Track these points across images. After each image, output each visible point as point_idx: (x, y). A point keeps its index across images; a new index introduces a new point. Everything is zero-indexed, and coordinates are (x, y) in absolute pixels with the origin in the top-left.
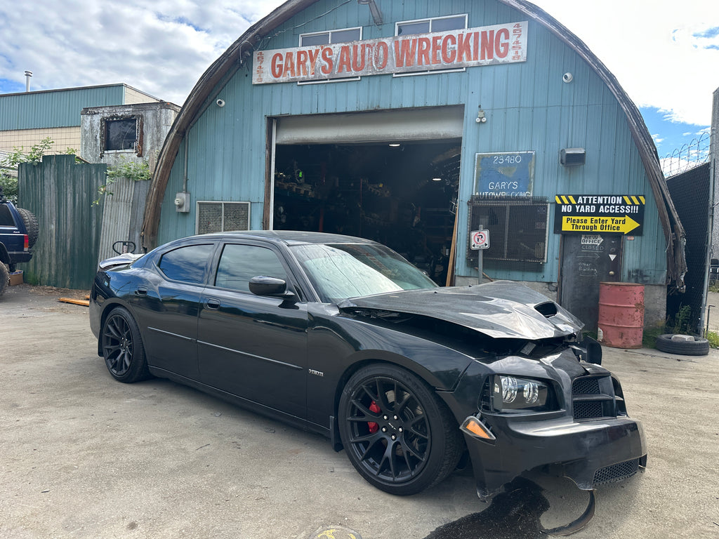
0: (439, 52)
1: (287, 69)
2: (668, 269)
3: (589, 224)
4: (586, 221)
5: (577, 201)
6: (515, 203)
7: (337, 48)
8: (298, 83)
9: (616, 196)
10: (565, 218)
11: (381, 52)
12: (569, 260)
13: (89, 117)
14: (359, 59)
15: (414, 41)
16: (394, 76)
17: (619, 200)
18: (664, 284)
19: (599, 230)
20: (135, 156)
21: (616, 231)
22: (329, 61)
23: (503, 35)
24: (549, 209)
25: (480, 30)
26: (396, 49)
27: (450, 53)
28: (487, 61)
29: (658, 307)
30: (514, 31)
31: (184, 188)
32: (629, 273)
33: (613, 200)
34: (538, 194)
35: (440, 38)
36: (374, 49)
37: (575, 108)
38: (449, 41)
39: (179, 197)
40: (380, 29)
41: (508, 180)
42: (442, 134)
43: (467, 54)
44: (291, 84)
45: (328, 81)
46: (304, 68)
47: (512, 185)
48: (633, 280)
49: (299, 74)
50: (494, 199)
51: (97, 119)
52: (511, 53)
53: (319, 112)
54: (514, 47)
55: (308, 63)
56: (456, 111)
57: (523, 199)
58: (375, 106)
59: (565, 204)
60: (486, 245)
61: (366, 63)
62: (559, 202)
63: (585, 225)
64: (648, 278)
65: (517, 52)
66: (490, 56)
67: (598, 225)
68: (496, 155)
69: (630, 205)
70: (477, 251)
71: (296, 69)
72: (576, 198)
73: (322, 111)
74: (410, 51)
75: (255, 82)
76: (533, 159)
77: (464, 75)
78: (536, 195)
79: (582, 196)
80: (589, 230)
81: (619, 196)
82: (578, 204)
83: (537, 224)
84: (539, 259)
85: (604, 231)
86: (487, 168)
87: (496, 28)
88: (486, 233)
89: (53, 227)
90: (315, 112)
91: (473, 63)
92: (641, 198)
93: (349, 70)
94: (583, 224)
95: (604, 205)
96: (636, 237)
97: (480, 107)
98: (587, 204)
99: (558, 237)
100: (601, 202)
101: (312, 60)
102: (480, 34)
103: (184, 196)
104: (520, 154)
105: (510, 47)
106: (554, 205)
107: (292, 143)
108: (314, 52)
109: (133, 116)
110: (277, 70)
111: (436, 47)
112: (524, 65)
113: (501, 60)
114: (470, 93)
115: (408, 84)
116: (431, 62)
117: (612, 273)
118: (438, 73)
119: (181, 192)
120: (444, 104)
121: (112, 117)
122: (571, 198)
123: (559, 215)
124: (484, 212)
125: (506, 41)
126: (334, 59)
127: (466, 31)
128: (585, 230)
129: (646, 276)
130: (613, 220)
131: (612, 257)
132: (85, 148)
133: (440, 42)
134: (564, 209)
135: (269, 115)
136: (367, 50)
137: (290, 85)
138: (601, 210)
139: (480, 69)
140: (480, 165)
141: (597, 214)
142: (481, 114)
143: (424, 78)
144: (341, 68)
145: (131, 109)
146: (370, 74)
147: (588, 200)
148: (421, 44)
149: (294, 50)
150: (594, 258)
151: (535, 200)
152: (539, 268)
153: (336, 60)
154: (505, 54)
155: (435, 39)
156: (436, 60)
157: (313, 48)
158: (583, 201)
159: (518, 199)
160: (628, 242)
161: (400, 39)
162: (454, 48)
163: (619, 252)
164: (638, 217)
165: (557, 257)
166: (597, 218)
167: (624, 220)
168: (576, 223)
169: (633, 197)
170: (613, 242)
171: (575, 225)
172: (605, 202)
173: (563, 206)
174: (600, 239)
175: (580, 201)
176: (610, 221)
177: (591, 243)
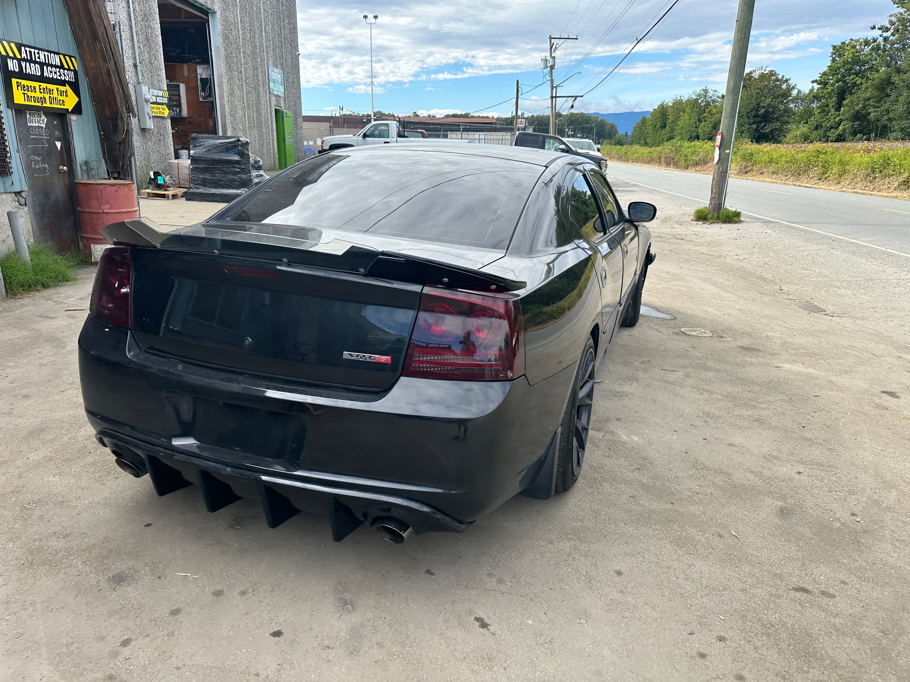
3: (38, 95)
4: (35, 88)
5: (20, 54)
9: (55, 53)
10: (14, 81)
17: (58, 60)
19: (48, 105)
21: (62, 107)
32: (81, 166)
33: (53, 59)
48: (85, 176)
59: (10, 58)
62: (3, 52)
63: (36, 95)
64: (94, 172)
67: (47, 96)
72: (19, 46)
79: (25, 46)
80: (40, 104)
81: (57, 54)
82: (23, 60)
85: (50, 105)
92: (73, 59)
94: (33, 94)
95: (47, 65)
96: (78, 116)
98: (31, 61)
99: (12, 115)
100: (44, 61)
117: (64, 168)
122: (13, 45)
123: (6, 74)
128: (37, 104)
129: (92, 169)
130: (58, 90)
131: (59, 145)
134: (10, 65)
138: (46, 72)
141: (42, 79)
147: (30, 52)
150: (44, 148)
158: (27, 55)
160: (73, 123)
163: (64, 137)
164: (75, 87)
165: (16, 148)
166: (44, 85)
167: (66, 92)
168: (26, 92)
169: (67, 58)
170: (55, 123)
171: (26, 95)
172: (47, 62)
173: (8, 60)
174: (43, 117)
175: (24, 55)
176: (55, 91)
177: (37, 125)
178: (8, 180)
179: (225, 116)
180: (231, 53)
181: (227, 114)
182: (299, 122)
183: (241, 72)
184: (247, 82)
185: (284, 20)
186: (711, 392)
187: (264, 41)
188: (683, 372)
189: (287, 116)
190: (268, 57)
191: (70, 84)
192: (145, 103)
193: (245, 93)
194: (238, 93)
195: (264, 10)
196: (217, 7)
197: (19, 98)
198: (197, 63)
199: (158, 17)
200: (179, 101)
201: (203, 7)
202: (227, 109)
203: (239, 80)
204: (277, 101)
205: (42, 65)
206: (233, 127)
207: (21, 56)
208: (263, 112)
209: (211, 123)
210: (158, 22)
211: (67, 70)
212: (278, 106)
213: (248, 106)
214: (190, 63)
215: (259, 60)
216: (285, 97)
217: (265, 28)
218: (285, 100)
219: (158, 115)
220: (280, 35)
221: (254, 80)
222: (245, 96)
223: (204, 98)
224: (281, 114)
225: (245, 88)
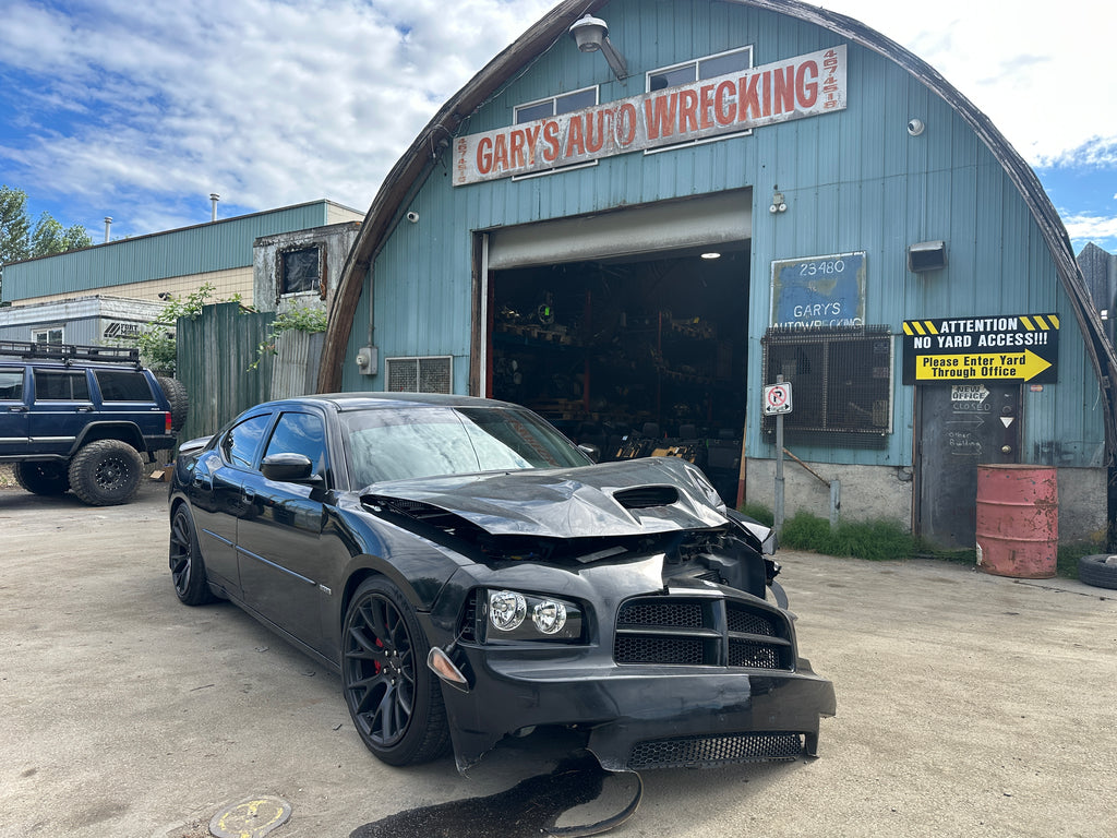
0: (712, 109)
1: (497, 159)
2: (1107, 440)
3: (961, 366)
4: (956, 362)
5: (939, 330)
6: (835, 338)
7: (563, 121)
8: (513, 179)
9: (1007, 318)
10: (920, 359)
11: (626, 119)
12: (933, 429)
13: (263, 250)
14: (595, 133)
15: (674, 96)
16: (646, 153)
17: (1013, 324)
18: (1100, 466)
19: (979, 376)
20: (318, 298)
21: (1009, 376)
22: (554, 141)
23: (808, 71)
24: (892, 345)
25: (772, 67)
26: (647, 111)
27: (727, 109)
28: (785, 115)
29: (1092, 507)
30: (826, 63)
31: (370, 340)
32: (1037, 447)
33: (1002, 324)
34: (875, 321)
35: (711, 87)
36: (616, 117)
37: (931, 175)
38: (726, 90)
39: (363, 354)
40: (625, 85)
41: (825, 300)
42: (723, 235)
43: (753, 108)
44: (504, 181)
45: (553, 171)
46: (521, 155)
47: (831, 309)
48: (1043, 460)
49: (514, 165)
50: (801, 331)
51: (272, 251)
52: (822, 99)
53: (542, 218)
54: (826, 88)
55: (526, 147)
56: (738, 198)
57: (849, 330)
58: (619, 202)
59: (919, 336)
60: (787, 407)
61: (605, 139)
62: (909, 332)
63: (956, 368)
64: (1071, 457)
65: (831, 96)
66: (789, 107)
67: (978, 369)
68: (803, 262)
69: (1033, 332)
70: (774, 418)
71: (509, 158)
72: (938, 323)
73: (545, 216)
74: (668, 113)
75: (456, 182)
76: (864, 264)
77: (751, 141)
78: (871, 323)
79: (948, 320)
80: (962, 377)
81: (1013, 317)
82: (941, 335)
83: (875, 370)
84: (880, 428)
85: (988, 377)
86: (790, 284)
87: (797, 62)
88: (787, 388)
89: (215, 401)
90: (536, 219)
91: (763, 120)
92: (1053, 319)
93: (581, 152)
94: (952, 367)
95: (986, 333)
96: (1046, 386)
97: (776, 187)
98: (957, 332)
99: (909, 391)
100: (982, 330)
101: (531, 143)
102: (772, 74)
103: (368, 351)
104: (842, 258)
105: (820, 89)
106: (901, 339)
107: (509, 266)
108: (532, 130)
109: (314, 244)
110: (485, 162)
111: (706, 103)
112: (843, 115)
113: (806, 111)
114: (760, 168)
115: (666, 163)
116: (699, 126)
117: (1005, 448)
118: (710, 142)
119: (365, 346)
120: (721, 189)
121: (290, 247)
122: (929, 325)
123: (910, 354)
124: (788, 354)
125: (814, 80)
126: (560, 138)
127: (751, 72)
128: (956, 377)
129: (1067, 453)
130: (1003, 359)
131: (1007, 421)
132: (259, 292)
133: (711, 94)
134: (918, 343)
135: (475, 228)
136: (606, 118)
137: (502, 183)
138: (982, 341)
139: (773, 129)
140: (778, 279)
141: (974, 349)
142: (777, 200)
143: (690, 151)
144: (570, 151)
145: (311, 235)
146: (612, 154)
147: (957, 326)
148: (683, 101)
149: (506, 131)
150: (976, 425)
151: (869, 331)
152: (880, 443)
153: (564, 138)
154: (813, 101)
155: (704, 90)
156: (706, 123)
157: (532, 125)
158: (950, 329)
159: (842, 330)
160: (1032, 394)
161: (654, 96)
162: (734, 100)
163: (1017, 412)
164: (1047, 351)
165: (909, 424)
166: (976, 356)
167: (1023, 358)
168: (939, 367)
169: (1037, 317)
170: (1006, 395)
171: (936, 370)
172: (988, 329)
173: (916, 339)
174: (981, 391)
175: (944, 329)
176: (997, 361)
177: (968, 399)
178: (883, 454)
197: (924, 372)
205: (975, 336)
207: (940, 332)
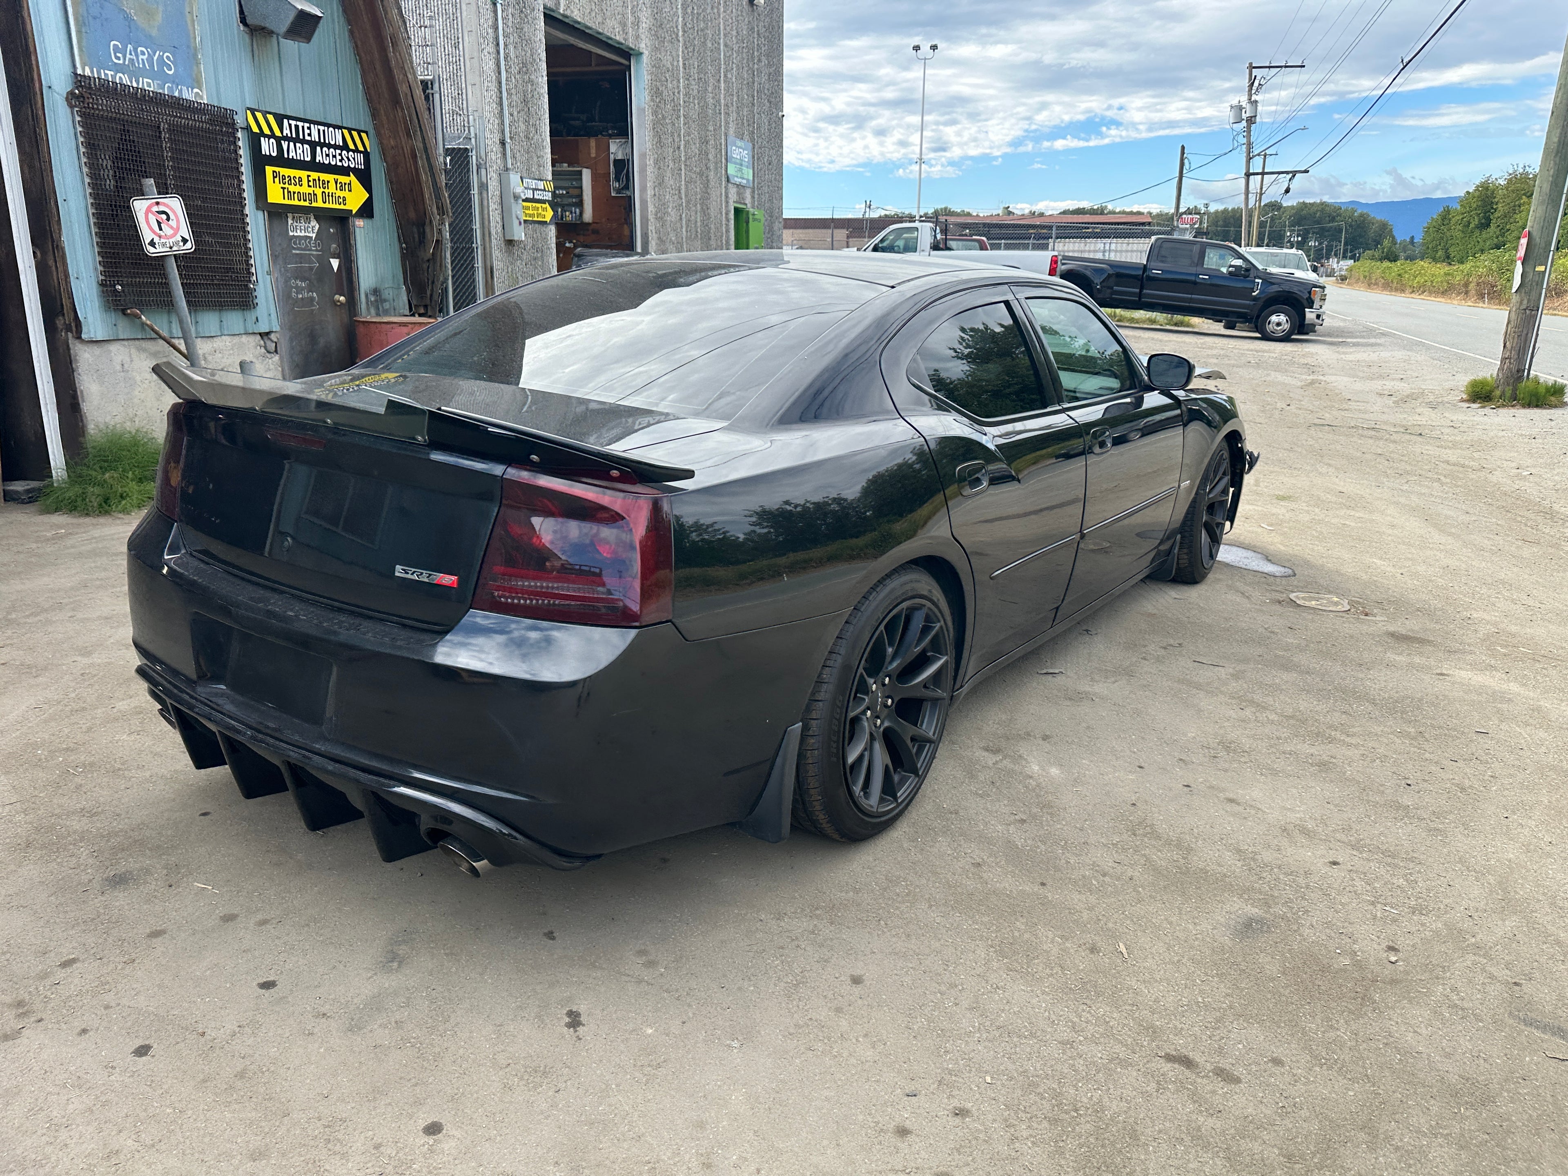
3: (305, 189)
4: (300, 179)
5: (281, 130)
6: (176, 118)
9: (335, 127)
10: (269, 170)
17: (339, 138)
19: (320, 204)
21: (342, 207)
24: (240, 146)
32: (367, 296)
33: (331, 135)
34: (216, 99)
41: (152, 44)
47: (161, 60)
48: (373, 311)
57: (190, 108)
59: (264, 136)
60: (185, 241)
62: (255, 129)
63: (301, 190)
64: (388, 305)
67: (319, 192)
70: (163, 260)
72: (279, 119)
78: (213, 102)
79: (289, 118)
80: (307, 204)
81: (338, 128)
82: (284, 139)
88: (174, 204)
92: (364, 135)
94: (298, 188)
95: (321, 145)
96: (366, 221)
98: (296, 140)
99: (263, 219)
100: (317, 139)
106: (248, 136)
117: (341, 298)
122: (271, 118)
123: (260, 162)
128: (302, 203)
129: (385, 301)
130: (336, 182)
131: (335, 264)
134: (264, 146)
138: (319, 156)
141: (312, 166)
147: (297, 127)
150: (312, 269)
151: (213, 115)
152: (246, 298)
158: (291, 131)
160: (357, 231)
163: (345, 252)
164: (364, 178)
165: (266, 268)
166: (314, 175)
167: (350, 184)
168: (286, 186)
169: (355, 134)
170: (331, 230)
171: (286, 191)
172: (322, 141)
173: (262, 139)
174: (314, 223)
175: (286, 132)
176: (332, 184)
177: (303, 234)
178: (251, 316)
179: (647, 220)
180: (664, 118)
181: (651, 217)
182: (776, 228)
183: (679, 148)
184: (688, 163)
185: (759, 60)
186: (1263, 708)
187: (722, 96)
188: (1234, 668)
189: (754, 220)
190: (727, 123)
191: (356, 171)
192: (512, 201)
193: (683, 183)
194: (672, 182)
195: (726, 45)
196: (644, 46)
197: (275, 194)
198: (611, 136)
199: (544, 66)
200: (580, 196)
201: (621, 46)
202: (651, 208)
203: (674, 160)
204: (739, 194)
205: (313, 145)
206: (659, 238)
207: (282, 133)
208: (713, 212)
209: (626, 232)
210: (545, 73)
211: (353, 151)
212: (741, 203)
213: (688, 202)
214: (600, 136)
215: (711, 128)
216: (753, 188)
217: (725, 76)
218: (753, 192)
219: (536, 219)
220: (750, 85)
221: (700, 160)
222: (683, 187)
223: (618, 191)
224: (744, 215)
225: (683, 175)
